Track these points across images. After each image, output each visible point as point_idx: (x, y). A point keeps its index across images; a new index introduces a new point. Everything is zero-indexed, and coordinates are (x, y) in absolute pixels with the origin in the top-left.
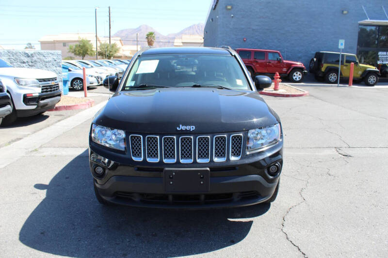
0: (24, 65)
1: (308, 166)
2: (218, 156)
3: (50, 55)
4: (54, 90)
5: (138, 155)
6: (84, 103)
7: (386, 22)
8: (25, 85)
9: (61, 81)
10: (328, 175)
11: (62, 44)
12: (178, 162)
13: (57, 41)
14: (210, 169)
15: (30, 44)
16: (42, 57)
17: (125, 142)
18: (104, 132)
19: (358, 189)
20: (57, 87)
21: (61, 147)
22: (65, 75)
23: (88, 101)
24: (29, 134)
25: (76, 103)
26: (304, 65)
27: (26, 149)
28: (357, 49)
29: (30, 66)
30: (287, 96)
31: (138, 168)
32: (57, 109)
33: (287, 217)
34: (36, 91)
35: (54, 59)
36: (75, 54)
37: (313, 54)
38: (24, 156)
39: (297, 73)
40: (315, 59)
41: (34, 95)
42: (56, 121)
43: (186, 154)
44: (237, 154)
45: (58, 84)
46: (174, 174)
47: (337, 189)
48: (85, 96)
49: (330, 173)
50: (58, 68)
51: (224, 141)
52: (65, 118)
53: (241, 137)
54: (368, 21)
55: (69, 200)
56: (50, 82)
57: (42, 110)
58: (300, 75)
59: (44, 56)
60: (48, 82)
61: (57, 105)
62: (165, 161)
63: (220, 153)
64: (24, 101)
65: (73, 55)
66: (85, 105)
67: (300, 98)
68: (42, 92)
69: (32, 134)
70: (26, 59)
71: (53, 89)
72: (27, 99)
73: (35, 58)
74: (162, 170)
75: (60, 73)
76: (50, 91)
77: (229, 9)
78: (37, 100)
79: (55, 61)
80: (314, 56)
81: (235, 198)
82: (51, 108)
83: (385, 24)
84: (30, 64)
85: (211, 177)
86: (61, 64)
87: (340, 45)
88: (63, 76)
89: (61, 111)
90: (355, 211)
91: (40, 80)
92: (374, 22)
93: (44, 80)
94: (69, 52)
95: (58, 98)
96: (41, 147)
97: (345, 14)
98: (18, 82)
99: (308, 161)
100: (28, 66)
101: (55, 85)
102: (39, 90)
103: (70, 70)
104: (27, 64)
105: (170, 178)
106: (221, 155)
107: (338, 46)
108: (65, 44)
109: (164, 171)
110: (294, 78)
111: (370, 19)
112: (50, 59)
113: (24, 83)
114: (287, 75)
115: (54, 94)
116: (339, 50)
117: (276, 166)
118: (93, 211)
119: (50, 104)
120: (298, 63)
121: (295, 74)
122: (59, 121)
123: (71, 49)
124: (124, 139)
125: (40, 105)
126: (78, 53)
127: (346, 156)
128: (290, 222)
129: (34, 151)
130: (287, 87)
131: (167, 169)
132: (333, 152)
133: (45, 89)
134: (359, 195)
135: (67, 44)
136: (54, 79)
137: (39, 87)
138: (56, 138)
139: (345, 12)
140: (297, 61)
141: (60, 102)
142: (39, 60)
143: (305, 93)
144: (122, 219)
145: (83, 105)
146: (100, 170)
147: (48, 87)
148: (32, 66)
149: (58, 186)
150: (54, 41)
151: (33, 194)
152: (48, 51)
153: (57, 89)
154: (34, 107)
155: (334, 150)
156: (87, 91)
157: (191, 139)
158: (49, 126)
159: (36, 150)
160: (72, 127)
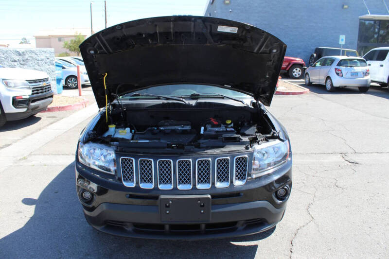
0: (15, 63)
1: (313, 176)
2: (220, 180)
3: (43, 53)
4: (46, 91)
5: (130, 179)
6: (78, 103)
7: (388, 17)
8: (14, 87)
9: (55, 80)
10: (335, 187)
11: (57, 39)
12: (175, 189)
13: (52, 36)
14: (211, 195)
15: (25, 39)
16: (34, 55)
17: (115, 164)
18: (92, 151)
19: (369, 204)
20: (49, 88)
21: (52, 155)
22: (59, 73)
23: (82, 101)
24: (18, 140)
25: (69, 103)
26: (304, 61)
27: (14, 157)
28: (358, 45)
29: (21, 64)
30: (288, 94)
31: (130, 195)
32: (50, 110)
33: (296, 241)
34: (26, 94)
35: (46, 57)
36: (70, 50)
37: (312, 50)
38: (11, 166)
39: (296, 70)
40: (315, 55)
41: (23, 97)
42: (48, 123)
43: (184, 180)
44: (242, 178)
45: (50, 85)
46: (171, 202)
47: (346, 204)
48: (80, 95)
49: (338, 184)
50: (51, 66)
51: (227, 163)
52: (58, 120)
53: (246, 158)
54: (369, 16)
55: (57, 220)
56: (41, 83)
57: (33, 113)
58: (299, 71)
59: (36, 54)
60: (39, 83)
61: (49, 107)
62: (161, 187)
63: (222, 178)
64: (13, 104)
65: (68, 51)
66: (79, 105)
67: (301, 96)
68: (32, 94)
69: (22, 139)
70: (17, 58)
71: (44, 90)
72: (16, 102)
73: (27, 57)
74: (156, 198)
75: (53, 72)
76: (41, 92)
77: (228, 4)
78: (27, 102)
79: (48, 59)
80: (314, 51)
81: (240, 227)
82: (43, 110)
83: (387, 19)
84: (22, 62)
85: (212, 205)
86: (54, 62)
87: (340, 40)
88: (56, 75)
89: (54, 112)
90: (368, 233)
91: (30, 82)
92: (374, 17)
93: (35, 81)
94: (64, 47)
95: (50, 99)
96: (30, 155)
97: (346, 9)
98: (7, 84)
99: (314, 170)
100: (20, 65)
101: (46, 86)
102: (30, 92)
103: (63, 68)
104: (18, 62)
105: (166, 206)
106: (224, 180)
107: (339, 41)
108: (60, 39)
109: (159, 199)
110: (294, 74)
111: (371, 14)
112: (42, 57)
113: (12, 85)
114: (286, 71)
115: (45, 95)
116: (339, 46)
117: (285, 189)
118: (82, 235)
119: (41, 106)
120: (298, 59)
121: (295, 70)
122: (51, 123)
123: (66, 44)
124: (114, 161)
125: (30, 108)
126: (73, 49)
127: (353, 163)
128: (299, 247)
129: (23, 159)
130: (287, 84)
131: (162, 197)
132: (338, 158)
133: (36, 90)
134: (372, 212)
135: (62, 39)
136: (46, 80)
137: (30, 88)
138: (47, 143)
139: (346, 7)
140: (297, 57)
141: (52, 103)
142: (31, 59)
143: (305, 91)
144: (114, 245)
145: (77, 105)
146: (87, 195)
147: (39, 89)
148: (23, 65)
149: (46, 202)
150: (49, 36)
151: (18, 213)
152: (40, 49)
153: (49, 90)
154: (24, 110)
155: (339, 156)
156: (81, 89)
157: (190, 162)
158: (40, 130)
159: (25, 158)
160: (65, 131)
